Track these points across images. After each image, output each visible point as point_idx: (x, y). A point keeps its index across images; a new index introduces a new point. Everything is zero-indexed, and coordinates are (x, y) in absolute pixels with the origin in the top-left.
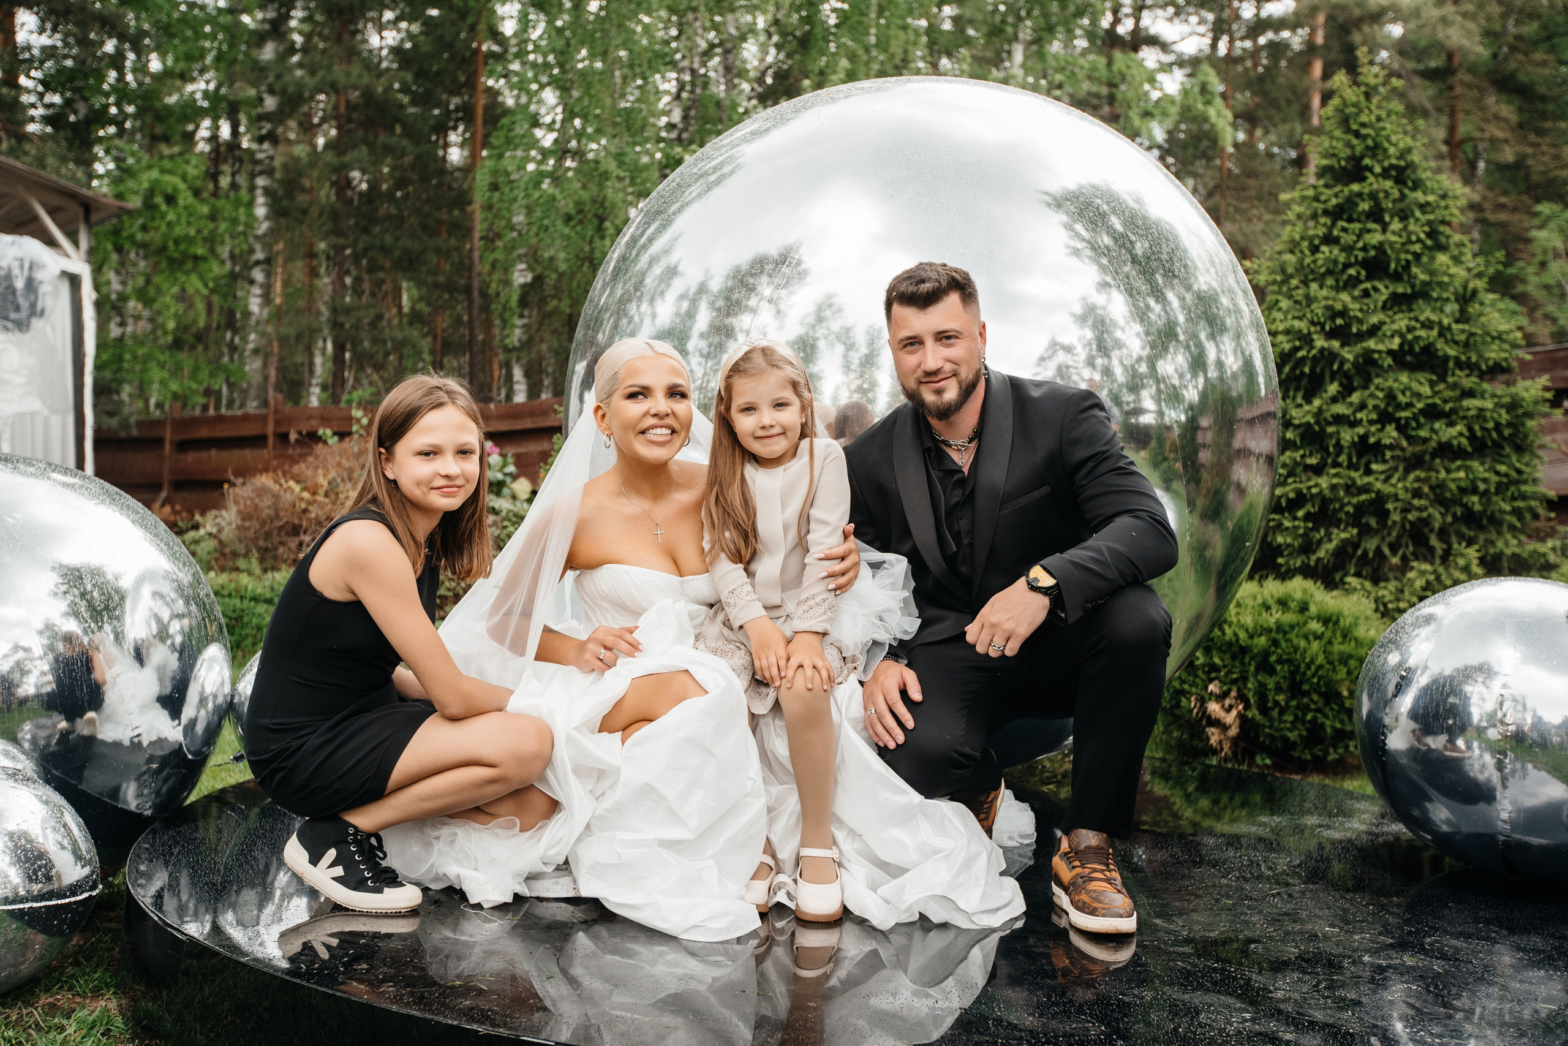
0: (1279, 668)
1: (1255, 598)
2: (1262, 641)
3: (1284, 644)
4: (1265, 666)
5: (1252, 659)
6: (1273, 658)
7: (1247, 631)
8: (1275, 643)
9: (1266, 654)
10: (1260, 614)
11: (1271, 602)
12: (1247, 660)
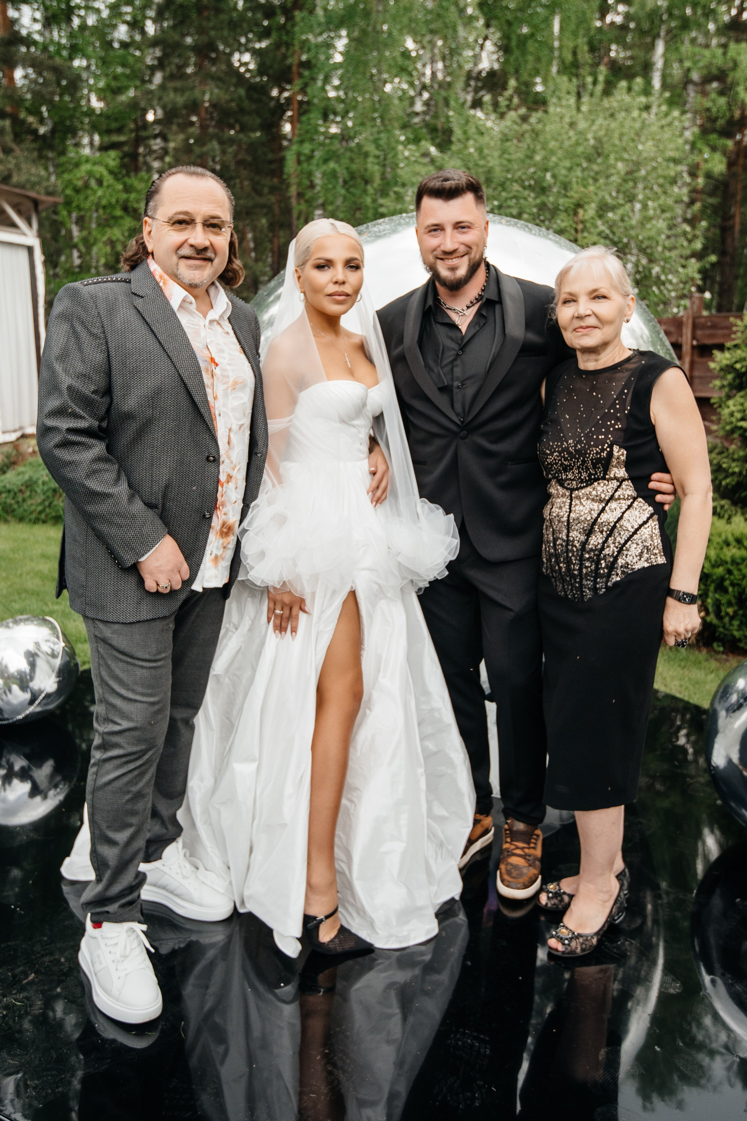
0: (730, 589)
1: (720, 535)
2: (720, 571)
3: (736, 572)
4: (721, 588)
5: (712, 582)
6: (727, 583)
7: (710, 561)
8: (730, 572)
9: (722, 579)
10: (722, 549)
11: (731, 539)
12: (709, 583)
